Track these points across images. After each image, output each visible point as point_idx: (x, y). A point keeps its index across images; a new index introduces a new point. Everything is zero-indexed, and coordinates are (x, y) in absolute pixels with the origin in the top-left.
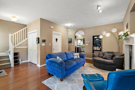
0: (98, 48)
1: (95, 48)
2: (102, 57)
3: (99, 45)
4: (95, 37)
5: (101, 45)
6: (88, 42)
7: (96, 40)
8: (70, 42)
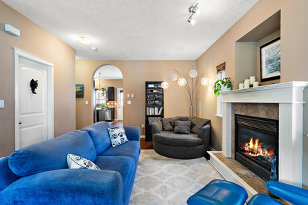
0: (156, 111)
1: (151, 111)
2: (172, 131)
3: (160, 104)
4: (150, 86)
5: (163, 104)
6: (132, 96)
7: (152, 91)
8: (80, 95)
